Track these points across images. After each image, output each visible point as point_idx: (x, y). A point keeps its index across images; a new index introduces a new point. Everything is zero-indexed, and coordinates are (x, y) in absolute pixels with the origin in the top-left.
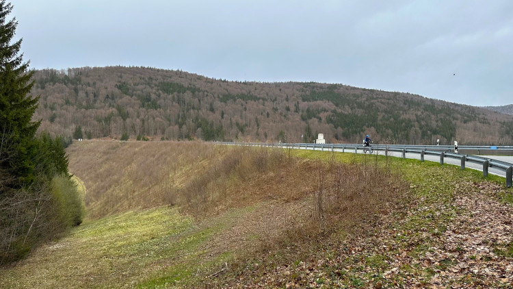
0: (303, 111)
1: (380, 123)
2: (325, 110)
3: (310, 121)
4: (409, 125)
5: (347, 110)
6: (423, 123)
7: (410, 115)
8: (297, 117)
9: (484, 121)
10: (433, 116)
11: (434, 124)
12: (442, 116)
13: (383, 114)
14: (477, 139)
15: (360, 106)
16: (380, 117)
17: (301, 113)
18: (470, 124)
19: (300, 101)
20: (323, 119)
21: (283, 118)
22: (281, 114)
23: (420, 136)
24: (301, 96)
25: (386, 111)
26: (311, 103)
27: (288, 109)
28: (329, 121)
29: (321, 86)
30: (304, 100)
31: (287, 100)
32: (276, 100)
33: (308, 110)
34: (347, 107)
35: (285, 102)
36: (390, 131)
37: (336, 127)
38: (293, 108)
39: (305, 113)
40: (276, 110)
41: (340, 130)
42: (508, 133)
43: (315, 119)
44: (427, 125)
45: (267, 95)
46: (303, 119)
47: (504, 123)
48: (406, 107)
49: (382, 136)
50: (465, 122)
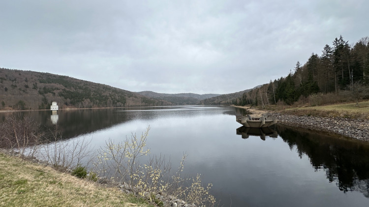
0: (40, 89)
1: (92, 97)
2: (58, 89)
3: (46, 95)
4: (106, 98)
5: (73, 90)
6: (113, 97)
7: (107, 94)
8: (36, 92)
9: (136, 97)
10: (117, 95)
11: (117, 98)
12: (120, 94)
13: (94, 92)
14: (134, 104)
15: (80, 88)
16: (92, 94)
17: (38, 90)
18: (131, 98)
19: (38, 82)
20: (57, 94)
21: (22, 92)
22: (20, 89)
23: (112, 103)
24: (39, 80)
25: (95, 91)
26: (47, 84)
27: (27, 87)
28: (61, 95)
29: (54, 76)
30: (41, 82)
31: (26, 81)
32: (15, 80)
33: (45, 88)
34: (72, 88)
35: (24, 82)
36: (98, 101)
37: (66, 98)
38: (31, 85)
39: (42, 90)
40: (16, 86)
41: (68, 100)
42: (144, 101)
43: (50, 94)
44: (114, 98)
45: (6, 76)
46: (40, 93)
47: (142, 98)
48: (104, 90)
49: (94, 103)
50: (129, 97)
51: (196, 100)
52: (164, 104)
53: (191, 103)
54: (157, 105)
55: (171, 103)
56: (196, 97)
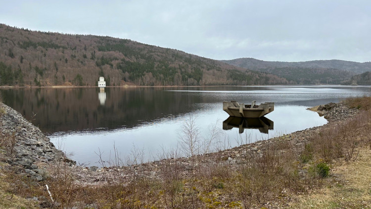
0: (98, 59)
1: (155, 69)
2: (116, 59)
3: (103, 67)
4: (174, 71)
5: (133, 60)
6: (183, 70)
7: (175, 65)
8: (93, 64)
9: (219, 70)
10: (190, 66)
11: (190, 71)
12: (195, 66)
13: (158, 63)
14: (215, 81)
15: (143, 57)
16: (156, 66)
17: (96, 60)
18: (211, 71)
19: (96, 50)
20: (114, 65)
21: (80, 64)
22: (78, 60)
23: (181, 79)
24: (98, 47)
25: (160, 61)
26: (106, 53)
27: (85, 57)
28: (119, 67)
29: (115, 40)
30: (100, 50)
31: (85, 49)
32: (75, 49)
33: (102, 58)
34: (133, 57)
35: (83, 51)
36: (162, 76)
37: (124, 72)
38: (89, 55)
39: (100, 61)
40: (75, 57)
41: (127, 74)
42: (231, 77)
43: (108, 65)
44: (185, 72)
45: (68, 44)
46: (98, 65)
47: (229, 71)
48: (173, 59)
49: (157, 79)
50: (208, 70)
51: (345, 74)
52: (270, 82)
53: (331, 80)
54: (255, 84)
55: (285, 80)
56: (348, 69)
